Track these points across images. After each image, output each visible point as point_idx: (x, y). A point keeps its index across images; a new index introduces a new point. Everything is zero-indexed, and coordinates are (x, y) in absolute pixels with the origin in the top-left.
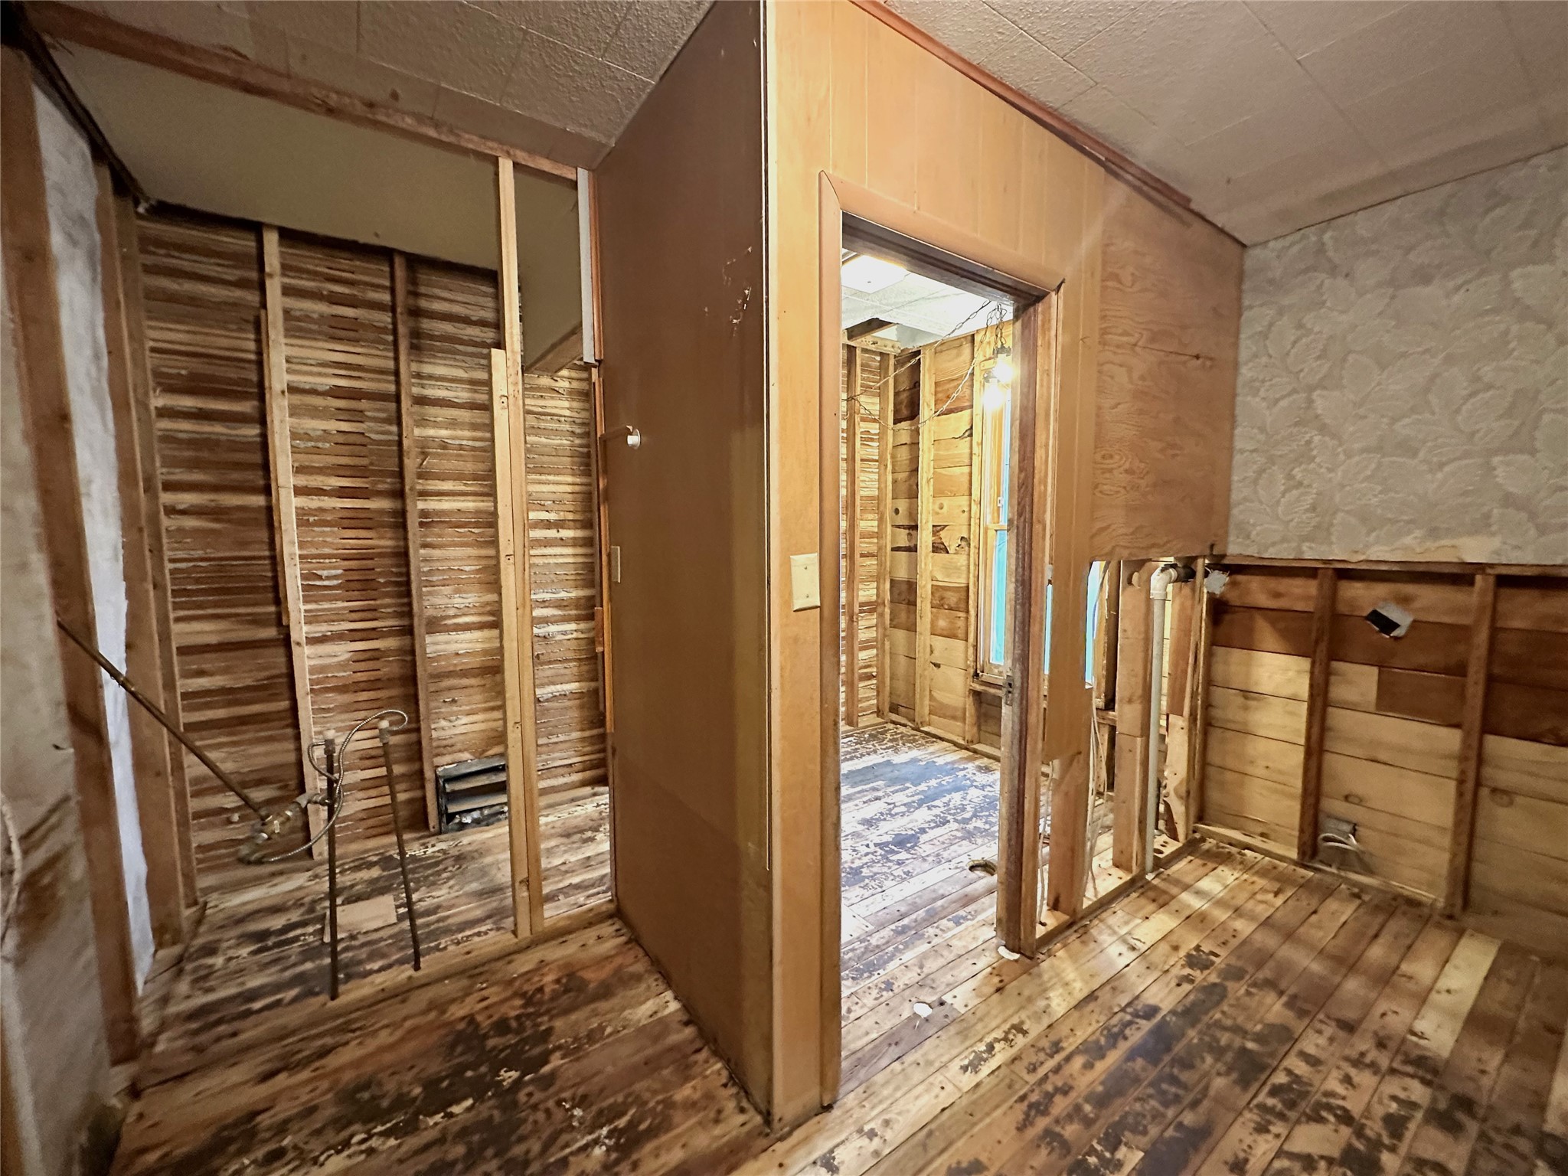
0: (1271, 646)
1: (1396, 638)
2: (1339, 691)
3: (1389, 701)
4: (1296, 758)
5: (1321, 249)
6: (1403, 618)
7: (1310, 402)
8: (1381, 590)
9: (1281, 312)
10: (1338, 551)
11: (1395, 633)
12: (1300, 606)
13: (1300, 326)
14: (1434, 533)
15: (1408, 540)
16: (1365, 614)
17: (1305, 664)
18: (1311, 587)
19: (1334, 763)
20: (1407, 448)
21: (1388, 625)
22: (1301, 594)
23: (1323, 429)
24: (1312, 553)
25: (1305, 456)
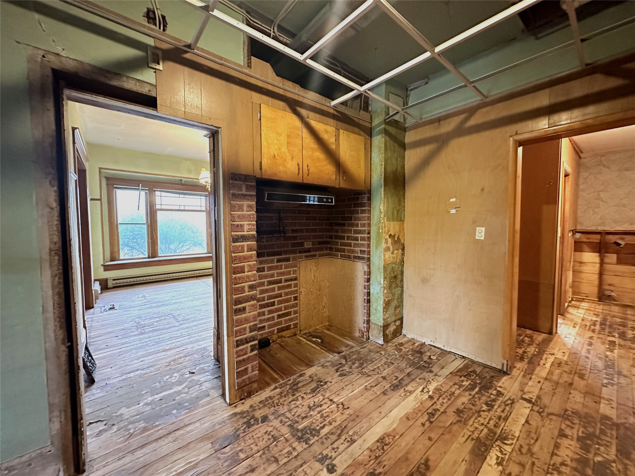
0: (588, 251)
1: (621, 247)
2: (607, 260)
3: (620, 262)
4: (596, 277)
5: (601, 161)
6: (622, 243)
7: (599, 195)
8: (617, 236)
9: (590, 174)
10: (608, 228)
11: (621, 246)
12: (595, 241)
13: (596, 177)
14: (631, 224)
15: (626, 225)
16: (612, 242)
17: (597, 254)
18: (599, 236)
19: (605, 277)
20: (625, 206)
21: (619, 244)
22: (596, 238)
23: (602, 201)
24: (600, 228)
25: (598, 207)
